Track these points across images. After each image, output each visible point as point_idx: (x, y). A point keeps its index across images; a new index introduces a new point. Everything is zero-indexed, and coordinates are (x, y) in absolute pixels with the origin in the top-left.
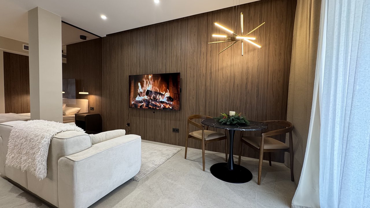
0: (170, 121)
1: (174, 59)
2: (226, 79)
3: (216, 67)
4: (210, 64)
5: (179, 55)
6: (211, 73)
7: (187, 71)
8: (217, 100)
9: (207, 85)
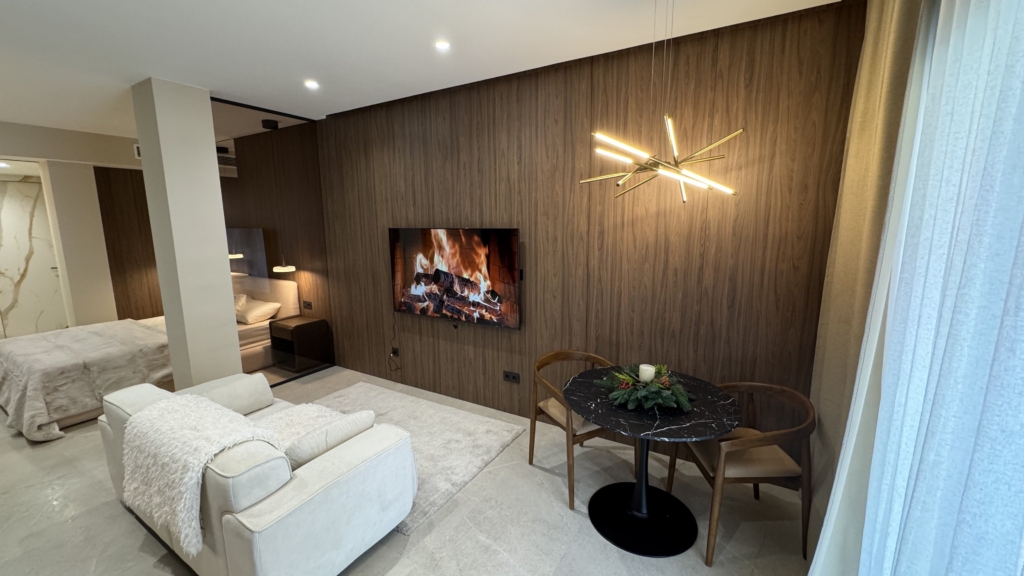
0: (495, 352)
1: (503, 187)
2: (644, 252)
3: (615, 217)
4: (599, 208)
5: (514, 176)
6: (602, 233)
7: (536, 224)
8: (619, 306)
9: (591, 265)
